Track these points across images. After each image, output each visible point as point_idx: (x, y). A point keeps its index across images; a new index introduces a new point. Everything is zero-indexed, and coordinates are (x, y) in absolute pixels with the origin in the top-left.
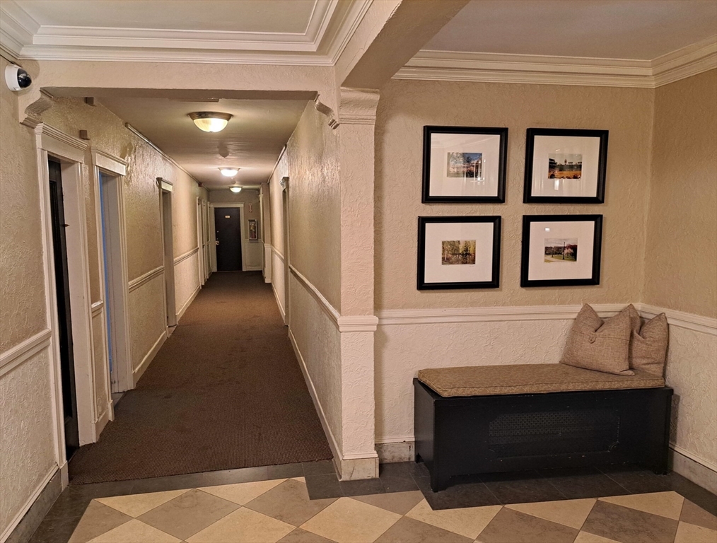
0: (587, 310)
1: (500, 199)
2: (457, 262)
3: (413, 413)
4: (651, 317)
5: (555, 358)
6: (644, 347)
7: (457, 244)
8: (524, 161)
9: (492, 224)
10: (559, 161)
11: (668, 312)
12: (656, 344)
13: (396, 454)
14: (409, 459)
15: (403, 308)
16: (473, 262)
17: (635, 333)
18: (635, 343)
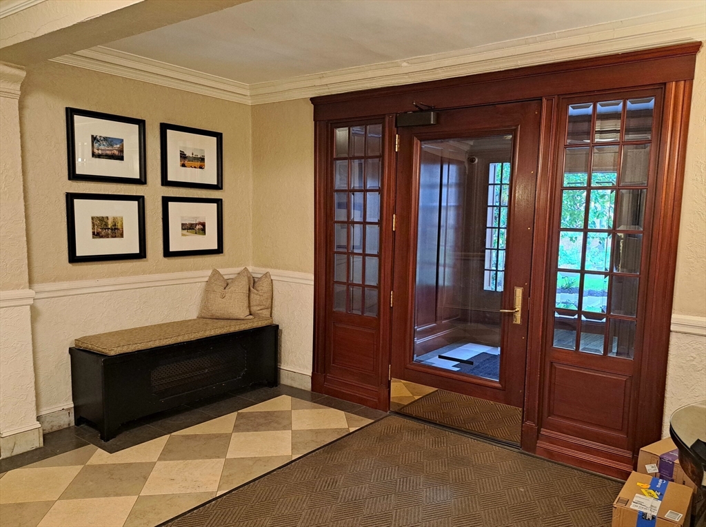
0: (216, 273)
1: (142, 181)
2: (107, 236)
3: (71, 381)
4: (259, 276)
5: (193, 314)
6: (257, 297)
7: (105, 220)
8: (159, 150)
9: (136, 202)
10: (188, 154)
11: (271, 271)
12: (265, 295)
13: (54, 423)
14: (69, 424)
15: (54, 281)
16: (122, 236)
17: (251, 288)
18: (252, 295)
